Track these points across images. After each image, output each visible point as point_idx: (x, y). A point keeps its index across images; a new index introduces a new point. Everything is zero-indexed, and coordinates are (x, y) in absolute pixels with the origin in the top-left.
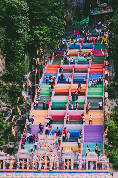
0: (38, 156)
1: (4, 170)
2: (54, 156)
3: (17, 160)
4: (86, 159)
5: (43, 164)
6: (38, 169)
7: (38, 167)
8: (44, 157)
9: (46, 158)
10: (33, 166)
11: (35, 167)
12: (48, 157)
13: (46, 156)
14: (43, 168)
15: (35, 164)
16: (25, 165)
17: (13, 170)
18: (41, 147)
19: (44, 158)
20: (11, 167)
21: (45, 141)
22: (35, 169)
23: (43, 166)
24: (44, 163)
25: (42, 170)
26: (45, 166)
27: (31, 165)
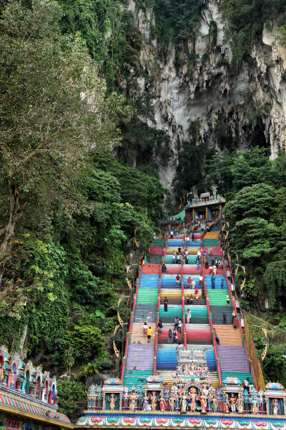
0: (179, 387)
1: (120, 411)
2: (207, 388)
3: (143, 394)
4: (265, 393)
5: (189, 401)
6: (180, 410)
7: (181, 406)
8: (189, 388)
9: (193, 390)
10: (172, 405)
11: (175, 408)
12: (197, 388)
13: (195, 387)
14: (189, 409)
15: (175, 401)
16: (158, 403)
17: (137, 412)
18: (183, 370)
19: (189, 391)
20: (133, 406)
21: (191, 361)
22: (175, 410)
23: (189, 405)
24: (191, 399)
25: (189, 413)
26: (193, 406)
27: (167, 402)
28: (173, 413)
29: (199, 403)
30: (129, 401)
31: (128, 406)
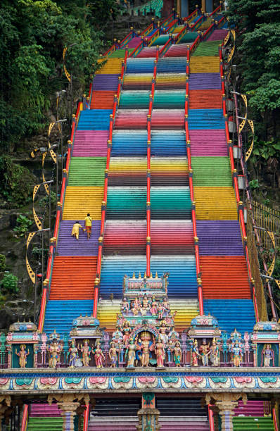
0: (124, 333)
1: (35, 370)
2: (167, 333)
3: (70, 343)
4: (253, 337)
5: (139, 352)
6: (125, 366)
7: (126, 360)
8: (140, 334)
9: (146, 336)
10: (113, 358)
11: (117, 362)
12: (151, 334)
13: (147, 331)
14: (139, 363)
15: (117, 353)
16: (92, 356)
17: (60, 370)
18: (131, 308)
19: (139, 337)
20: (54, 361)
21: (143, 293)
22: (117, 365)
23: (140, 357)
24: (142, 350)
25: (138, 369)
26: (145, 358)
27: (106, 354)
28: (115, 369)
29: (153, 354)
30: (48, 355)
31: (47, 361)
